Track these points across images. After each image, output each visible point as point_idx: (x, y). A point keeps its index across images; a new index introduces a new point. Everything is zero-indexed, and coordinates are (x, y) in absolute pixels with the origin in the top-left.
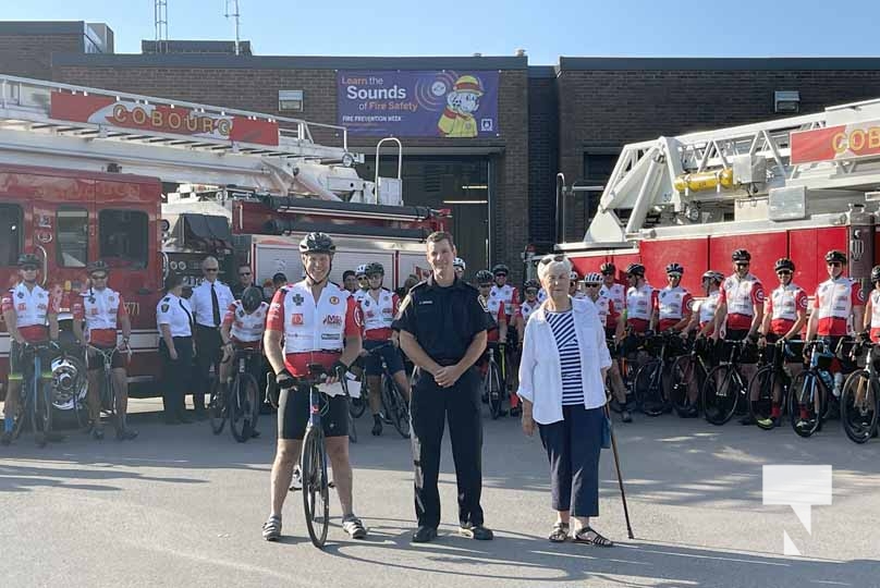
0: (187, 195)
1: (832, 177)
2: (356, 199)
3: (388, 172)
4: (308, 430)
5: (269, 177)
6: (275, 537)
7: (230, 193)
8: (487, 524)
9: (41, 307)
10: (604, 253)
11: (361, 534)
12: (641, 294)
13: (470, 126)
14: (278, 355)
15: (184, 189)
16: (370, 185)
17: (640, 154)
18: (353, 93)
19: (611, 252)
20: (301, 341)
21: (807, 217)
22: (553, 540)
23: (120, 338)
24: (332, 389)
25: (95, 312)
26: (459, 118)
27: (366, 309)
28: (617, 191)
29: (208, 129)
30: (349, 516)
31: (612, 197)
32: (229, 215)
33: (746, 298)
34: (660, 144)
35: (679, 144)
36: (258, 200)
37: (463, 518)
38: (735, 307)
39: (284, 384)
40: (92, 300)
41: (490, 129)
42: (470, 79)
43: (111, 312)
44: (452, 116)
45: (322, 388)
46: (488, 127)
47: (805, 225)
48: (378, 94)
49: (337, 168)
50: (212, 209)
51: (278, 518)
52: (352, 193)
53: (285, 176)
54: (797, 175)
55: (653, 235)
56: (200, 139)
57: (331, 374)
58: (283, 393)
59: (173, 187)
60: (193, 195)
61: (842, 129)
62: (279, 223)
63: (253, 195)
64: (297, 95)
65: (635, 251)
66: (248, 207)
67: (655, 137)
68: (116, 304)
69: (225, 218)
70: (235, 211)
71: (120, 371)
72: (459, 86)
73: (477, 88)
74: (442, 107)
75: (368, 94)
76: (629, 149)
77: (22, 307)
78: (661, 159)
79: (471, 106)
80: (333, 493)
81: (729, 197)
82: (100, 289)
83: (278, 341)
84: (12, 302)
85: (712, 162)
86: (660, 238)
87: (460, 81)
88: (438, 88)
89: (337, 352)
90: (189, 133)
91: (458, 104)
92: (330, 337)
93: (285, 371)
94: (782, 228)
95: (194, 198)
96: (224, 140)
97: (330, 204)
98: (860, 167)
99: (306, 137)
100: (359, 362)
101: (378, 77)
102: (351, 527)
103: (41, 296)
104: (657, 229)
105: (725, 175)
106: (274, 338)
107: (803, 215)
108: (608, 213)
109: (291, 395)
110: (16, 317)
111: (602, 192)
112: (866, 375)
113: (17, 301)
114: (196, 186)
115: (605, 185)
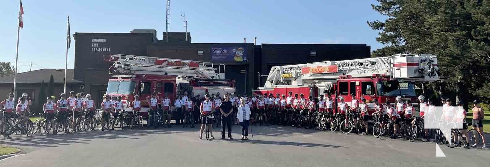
0: (180, 78)
1: (309, 77)
2: (214, 78)
3: (222, 72)
4: (206, 123)
5: (197, 74)
6: (201, 139)
7: (189, 78)
8: (232, 137)
9: (156, 103)
10: (267, 90)
11: (214, 138)
12: (272, 99)
13: (241, 59)
14: (202, 112)
15: (179, 76)
16: (218, 74)
17: (275, 69)
18: (215, 51)
19: (268, 90)
20: (205, 110)
21: (303, 85)
22: (242, 139)
23: (169, 108)
24: (210, 117)
25: (165, 103)
26: (239, 57)
27: (216, 103)
28: (270, 76)
29: (185, 65)
30: (212, 136)
31: (269, 78)
32: (189, 83)
33: (290, 101)
34: (278, 67)
35: (282, 68)
36: (195, 79)
37: (229, 136)
38: (288, 102)
39: (203, 116)
40: (165, 101)
41: (246, 60)
42: (241, 48)
43: (168, 103)
44: (237, 56)
45: (208, 117)
46: (245, 59)
47: (303, 87)
48: (220, 52)
49: (211, 71)
50: (185, 81)
51: (201, 136)
52: (214, 77)
53: (200, 73)
54: (303, 76)
55: (276, 87)
56: (183, 67)
57: (210, 115)
58: (203, 117)
59: (177, 76)
60: (181, 78)
61: (310, 68)
62: (199, 84)
63: (193, 78)
64: (202, 52)
65: (273, 90)
66: (193, 81)
67: (278, 66)
68: (169, 102)
69: (188, 83)
70: (190, 82)
71: (169, 114)
72: (240, 50)
73: (243, 50)
74: (235, 54)
75: (218, 52)
76: (273, 68)
77: (152, 103)
78: (279, 70)
79: (242, 54)
80: (210, 133)
81: (291, 79)
82: (166, 99)
83: (202, 110)
84: (150, 102)
85: (289, 72)
86: (277, 88)
87: (239, 49)
88: (234, 50)
89: (211, 112)
90: (181, 66)
91: (238, 54)
92: (209, 109)
93: (203, 114)
94: (299, 87)
95: (181, 79)
96: (188, 67)
97: (209, 80)
98: (314, 75)
99: (204, 65)
100: (214, 113)
101: (220, 48)
102: (212, 137)
103: (156, 100)
104: (277, 86)
105: (290, 75)
106: (201, 109)
107: (302, 85)
108: (269, 81)
109: (204, 118)
110: (151, 104)
111: (268, 77)
112: (308, 116)
113: (151, 101)
114: (182, 76)
115: (268, 75)
